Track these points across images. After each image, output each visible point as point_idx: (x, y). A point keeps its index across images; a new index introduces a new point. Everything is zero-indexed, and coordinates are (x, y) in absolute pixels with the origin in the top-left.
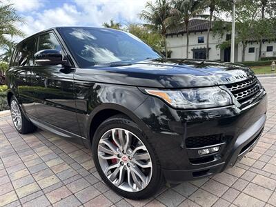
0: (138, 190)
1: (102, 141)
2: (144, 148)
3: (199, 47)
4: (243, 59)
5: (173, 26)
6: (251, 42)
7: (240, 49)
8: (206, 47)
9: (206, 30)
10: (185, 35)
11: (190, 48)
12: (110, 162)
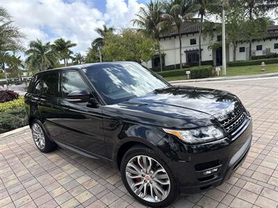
0: (159, 201)
1: (129, 164)
2: (164, 170)
3: (192, 49)
4: (234, 58)
5: (165, 30)
6: (242, 42)
7: (231, 49)
8: (198, 48)
9: (198, 32)
10: (178, 37)
11: (183, 50)
12: (135, 181)
